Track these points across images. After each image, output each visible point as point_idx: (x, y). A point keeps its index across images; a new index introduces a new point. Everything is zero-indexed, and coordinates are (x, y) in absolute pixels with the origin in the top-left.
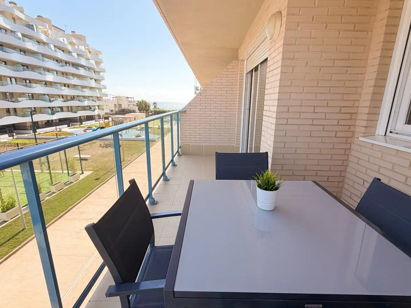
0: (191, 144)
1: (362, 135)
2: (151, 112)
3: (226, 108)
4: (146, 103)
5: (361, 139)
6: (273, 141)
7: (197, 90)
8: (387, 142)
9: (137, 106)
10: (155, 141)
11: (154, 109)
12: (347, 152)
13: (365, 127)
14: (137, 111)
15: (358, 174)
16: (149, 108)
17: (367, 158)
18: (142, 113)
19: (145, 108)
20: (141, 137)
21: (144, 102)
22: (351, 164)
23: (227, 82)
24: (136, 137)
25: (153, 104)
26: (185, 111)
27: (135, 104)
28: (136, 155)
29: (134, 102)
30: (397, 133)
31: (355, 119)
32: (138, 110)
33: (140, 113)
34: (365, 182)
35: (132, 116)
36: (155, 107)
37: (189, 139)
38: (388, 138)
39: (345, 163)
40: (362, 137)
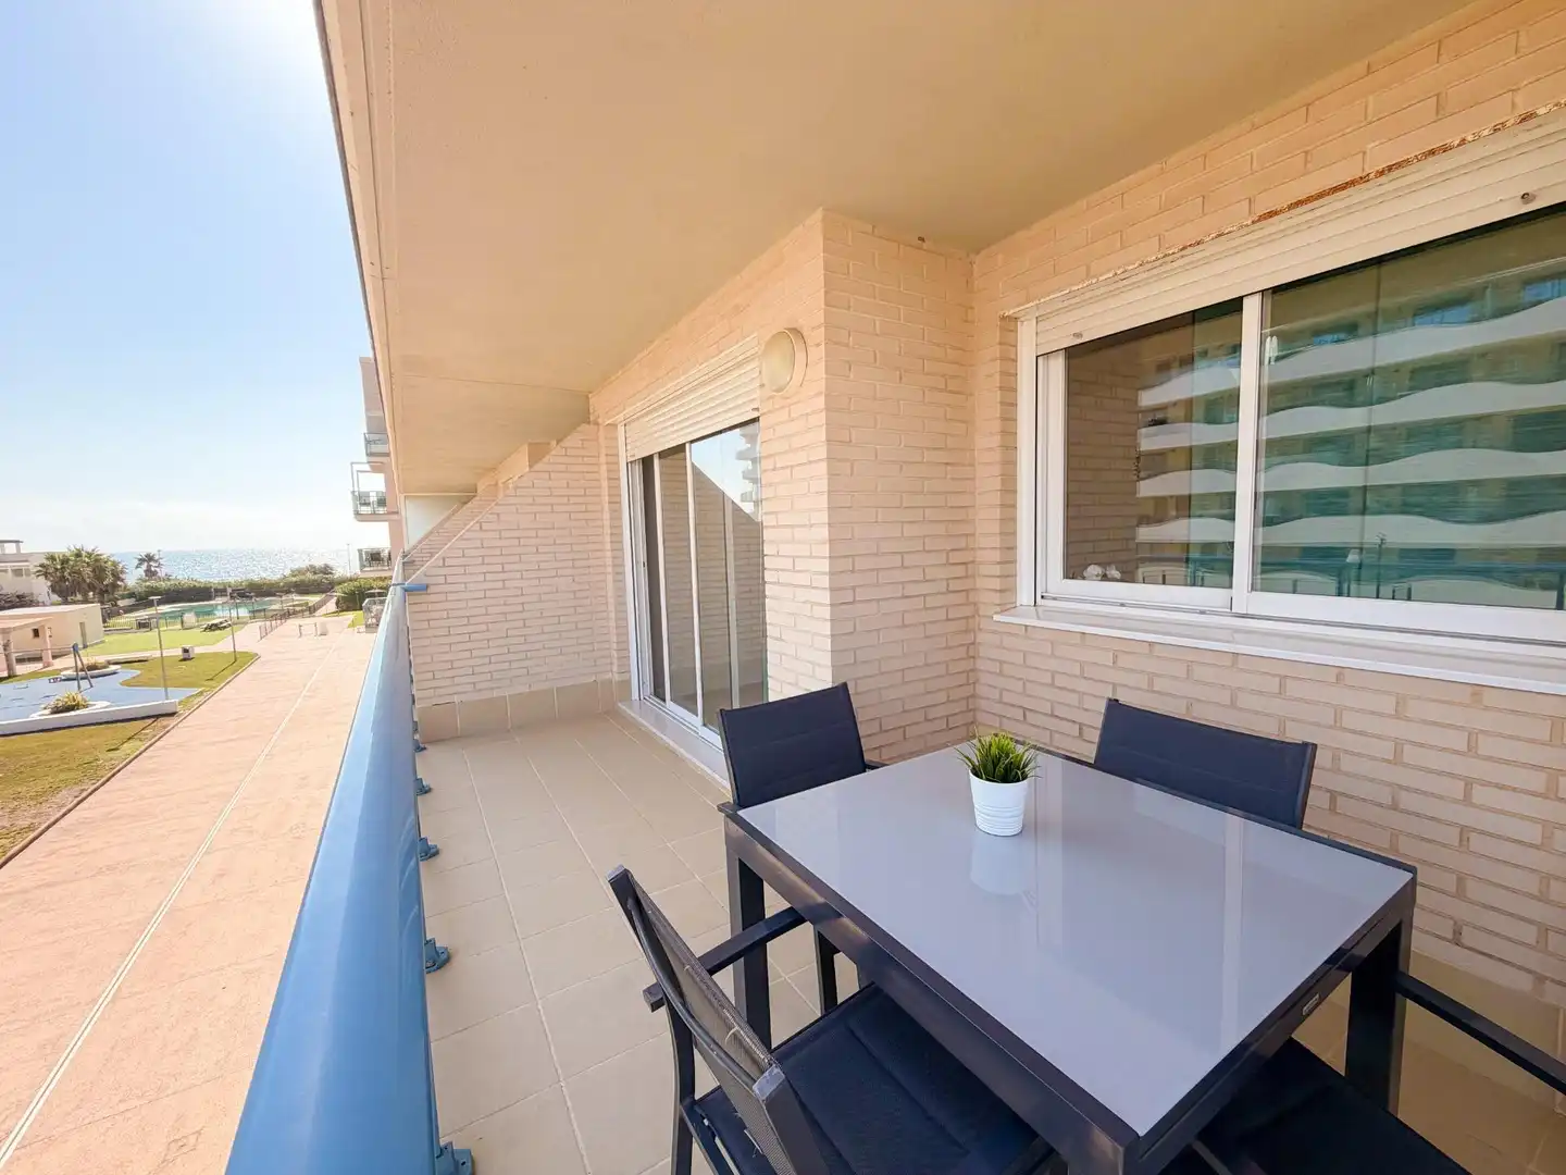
0: (456, 699)
1: (998, 609)
2: (132, 595)
3: (573, 567)
4: (96, 561)
5: (996, 618)
6: (829, 648)
7: (362, 504)
8: (1039, 618)
9: (46, 575)
10: (172, 714)
11: (146, 581)
12: (971, 651)
13: (1001, 591)
14: (43, 597)
15: (1007, 698)
16: (117, 576)
17: (1019, 659)
18: (74, 602)
19: (96, 583)
20: (85, 706)
21: (89, 558)
22: (984, 678)
23: (568, 487)
24: (56, 711)
25: (137, 562)
26: (427, 587)
27: (33, 566)
28: (66, 797)
29: (25, 558)
30: (1055, 599)
31: (973, 576)
32: (53, 591)
33: (66, 602)
34: (1028, 713)
35: (17, 623)
36: (150, 573)
37: (448, 682)
38: (1040, 610)
39: (970, 677)
40: (996, 613)
